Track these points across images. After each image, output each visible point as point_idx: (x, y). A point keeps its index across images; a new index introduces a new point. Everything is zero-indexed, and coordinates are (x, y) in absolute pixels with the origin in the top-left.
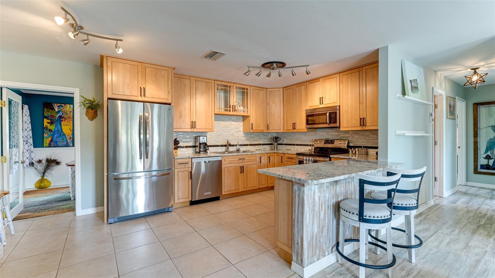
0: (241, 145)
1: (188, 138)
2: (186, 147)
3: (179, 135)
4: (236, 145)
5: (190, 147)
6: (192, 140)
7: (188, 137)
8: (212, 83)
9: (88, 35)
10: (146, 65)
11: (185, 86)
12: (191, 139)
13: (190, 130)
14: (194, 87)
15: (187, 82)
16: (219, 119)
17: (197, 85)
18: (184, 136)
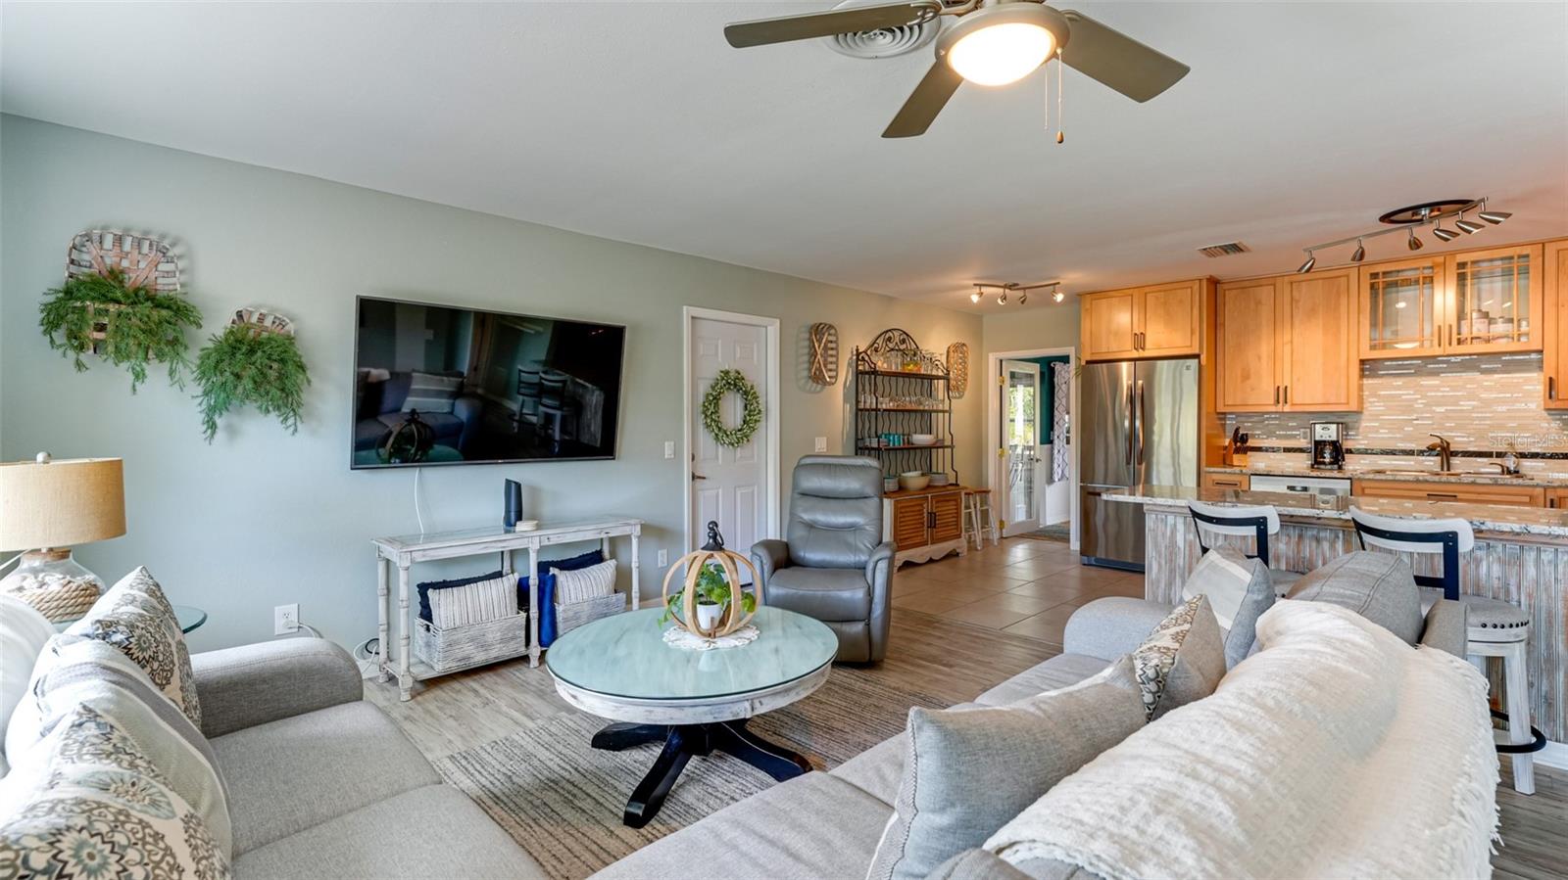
0: (1523, 456)
1: (1293, 428)
2: (1287, 450)
3: (1267, 419)
4: (1500, 455)
5: (1301, 450)
6: (1305, 433)
7: (1295, 424)
8: (1348, 276)
9: (1024, 289)
10: (1147, 290)
11: (1258, 303)
12: (1302, 430)
13: (1273, 409)
14: (1287, 299)
15: (1265, 294)
16: (1413, 371)
17: (1295, 293)
18: (1283, 423)
